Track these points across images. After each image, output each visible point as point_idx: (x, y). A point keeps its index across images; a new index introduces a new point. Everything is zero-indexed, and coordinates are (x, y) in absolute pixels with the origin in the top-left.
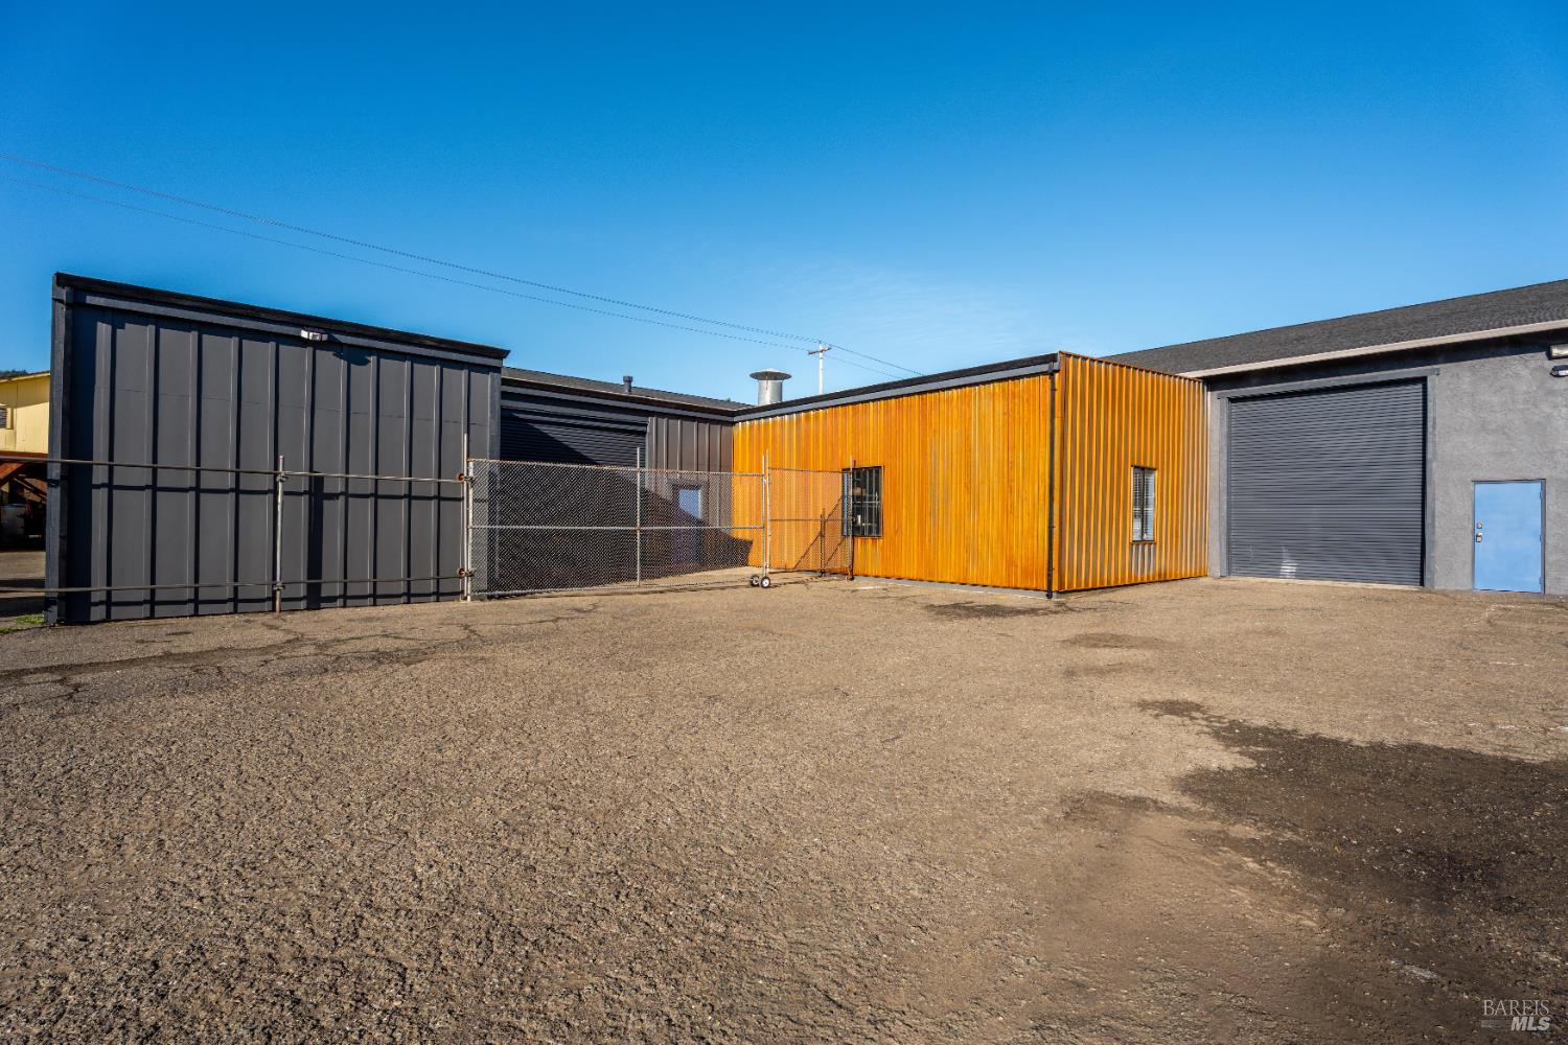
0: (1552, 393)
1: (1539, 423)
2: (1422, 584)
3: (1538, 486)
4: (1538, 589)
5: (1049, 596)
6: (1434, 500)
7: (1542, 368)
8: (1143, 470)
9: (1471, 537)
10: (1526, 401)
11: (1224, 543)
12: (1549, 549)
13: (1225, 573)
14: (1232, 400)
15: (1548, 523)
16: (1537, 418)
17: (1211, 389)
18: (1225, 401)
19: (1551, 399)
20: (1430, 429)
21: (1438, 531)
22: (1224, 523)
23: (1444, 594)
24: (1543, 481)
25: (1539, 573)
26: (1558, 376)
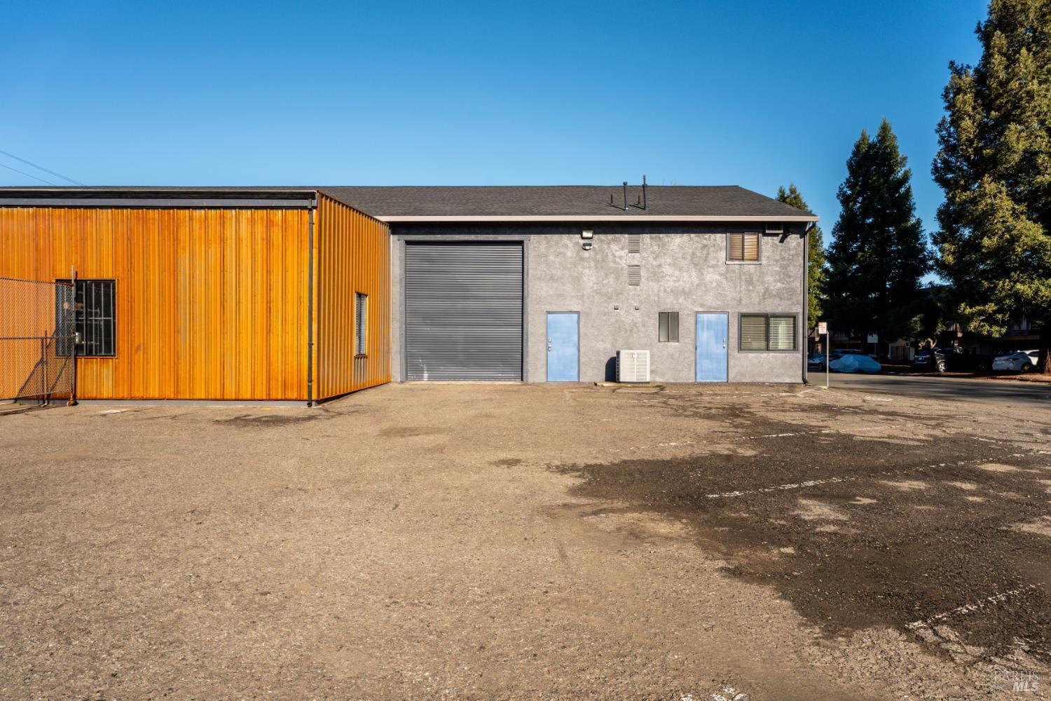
0: (582, 259)
1: (577, 277)
2: (522, 380)
3: (576, 316)
4: (577, 380)
5: (310, 405)
6: (528, 323)
7: (578, 243)
8: (360, 295)
9: (545, 348)
10: (571, 263)
11: (403, 355)
12: (581, 354)
13: (404, 380)
14: (408, 243)
15: (581, 339)
16: (576, 275)
17: (393, 233)
18: (403, 242)
19: (582, 263)
20: (525, 277)
21: (530, 344)
22: (403, 340)
23: (533, 384)
24: (578, 313)
25: (577, 369)
26: (585, 249)
